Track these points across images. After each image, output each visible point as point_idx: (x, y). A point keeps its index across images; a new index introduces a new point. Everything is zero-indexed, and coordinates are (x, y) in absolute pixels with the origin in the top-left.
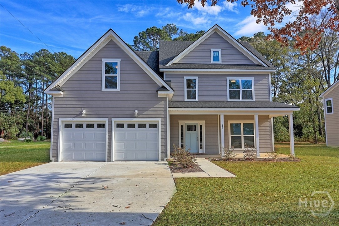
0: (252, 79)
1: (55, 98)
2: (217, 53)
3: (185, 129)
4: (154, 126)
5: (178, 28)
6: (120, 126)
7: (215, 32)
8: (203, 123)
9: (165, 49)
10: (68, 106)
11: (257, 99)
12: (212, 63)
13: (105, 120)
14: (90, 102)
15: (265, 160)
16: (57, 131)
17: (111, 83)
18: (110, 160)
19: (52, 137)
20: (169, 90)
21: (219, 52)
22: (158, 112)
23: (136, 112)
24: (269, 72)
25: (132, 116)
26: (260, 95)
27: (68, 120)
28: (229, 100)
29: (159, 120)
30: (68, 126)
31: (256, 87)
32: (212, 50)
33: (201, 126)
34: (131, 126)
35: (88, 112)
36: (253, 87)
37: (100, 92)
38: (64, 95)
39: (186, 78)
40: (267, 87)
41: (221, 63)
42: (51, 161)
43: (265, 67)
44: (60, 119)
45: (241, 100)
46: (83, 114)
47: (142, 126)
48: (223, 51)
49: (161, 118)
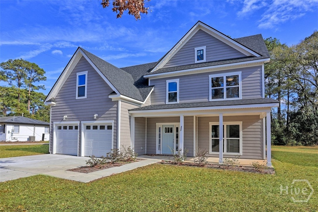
0: (239, 73)
1: (52, 107)
2: (202, 51)
3: (163, 131)
4: (110, 127)
6: (88, 127)
7: (200, 30)
8: (179, 125)
11: (244, 97)
12: (195, 63)
13: (77, 123)
16: (52, 132)
17: (81, 92)
18: (80, 155)
21: (203, 50)
23: (96, 115)
24: (262, 62)
25: (93, 119)
26: (249, 91)
27: (59, 123)
28: (211, 100)
29: (113, 122)
30: (59, 128)
31: (244, 83)
32: (196, 49)
33: (177, 128)
34: (95, 128)
35: (69, 117)
36: (240, 82)
37: (74, 100)
38: (57, 104)
39: (168, 82)
40: (259, 81)
41: (205, 61)
42: (49, 153)
43: (256, 57)
44: (54, 123)
45: (225, 99)
46: (64, 118)
47: (102, 127)
48: (208, 48)
49: (114, 120)
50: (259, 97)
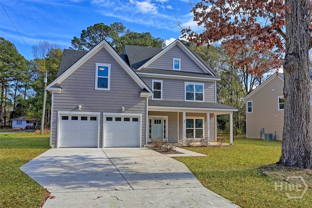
0: (203, 84)
2: (178, 62)
3: (153, 122)
4: (136, 120)
5: (125, 27)
6: (109, 119)
7: (177, 45)
8: (167, 118)
9: (132, 54)
10: (65, 101)
11: (206, 101)
12: (173, 70)
13: (97, 114)
14: (85, 99)
15: (214, 146)
16: (56, 122)
17: (103, 83)
18: (101, 146)
19: (51, 127)
20: (150, 92)
22: (140, 109)
23: (123, 108)
24: (215, 80)
25: (120, 111)
26: (208, 97)
27: (66, 113)
28: (186, 100)
29: (141, 115)
30: (65, 118)
31: (206, 91)
32: (174, 59)
33: (165, 121)
34: (118, 119)
35: (83, 107)
36: (204, 91)
37: (93, 91)
38: (63, 92)
39: (153, 81)
41: (180, 70)
42: (50, 148)
43: (213, 76)
44: (59, 112)
45: (195, 101)
46: (80, 108)
47: (127, 119)
48: (182, 60)
49: (143, 114)
50: (213, 102)
